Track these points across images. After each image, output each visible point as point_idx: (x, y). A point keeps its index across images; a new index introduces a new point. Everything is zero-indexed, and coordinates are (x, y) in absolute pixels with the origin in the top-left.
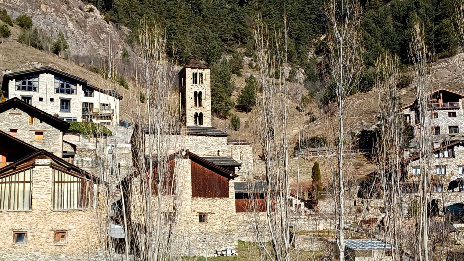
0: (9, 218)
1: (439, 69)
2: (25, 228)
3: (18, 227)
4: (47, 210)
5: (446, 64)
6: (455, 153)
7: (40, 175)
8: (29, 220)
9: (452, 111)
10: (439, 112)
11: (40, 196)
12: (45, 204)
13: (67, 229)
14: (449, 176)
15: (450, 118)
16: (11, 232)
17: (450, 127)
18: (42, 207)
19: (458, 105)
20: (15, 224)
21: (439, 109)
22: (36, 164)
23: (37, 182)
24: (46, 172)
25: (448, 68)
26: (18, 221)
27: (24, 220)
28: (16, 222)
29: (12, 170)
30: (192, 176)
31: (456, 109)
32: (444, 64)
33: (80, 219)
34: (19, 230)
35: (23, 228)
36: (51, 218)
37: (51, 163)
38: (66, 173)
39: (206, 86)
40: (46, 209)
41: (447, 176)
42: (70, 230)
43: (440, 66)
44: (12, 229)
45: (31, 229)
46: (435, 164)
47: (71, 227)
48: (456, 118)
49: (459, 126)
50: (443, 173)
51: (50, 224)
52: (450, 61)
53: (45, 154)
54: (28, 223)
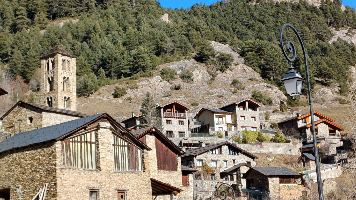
0: (85, 176)
1: (144, 86)
2: (98, 187)
3: (92, 185)
4: (111, 171)
5: (148, 82)
6: (222, 151)
7: (104, 137)
8: (99, 178)
9: (181, 120)
10: (172, 119)
11: (105, 157)
12: (109, 164)
13: (126, 189)
14: (219, 169)
15: (179, 125)
16: (87, 190)
17: (179, 132)
18: (108, 168)
19: (185, 115)
20: (90, 183)
21: (173, 118)
22: (100, 126)
23: (102, 143)
24: (108, 135)
25: (150, 85)
26: (92, 180)
27: (96, 179)
28: (91, 180)
29: (83, 130)
30: (156, 150)
31: (184, 118)
32: (146, 83)
33: (133, 181)
34: (93, 188)
35: (96, 186)
36: (114, 178)
37: (110, 127)
38: (119, 137)
39: (73, 74)
40: (110, 169)
41: (218, 168)
42: (128, 190)
43: (143, 83)
44: (88, 187)
45: (101, 188)
46: (211, 159)
47: (129, 187)
48: (183, 126)
49: (185, 132)
50: (215, 166)
51: (115, 184)
52: (150, 80)
53: (107, 118)
54: (99, 181)
